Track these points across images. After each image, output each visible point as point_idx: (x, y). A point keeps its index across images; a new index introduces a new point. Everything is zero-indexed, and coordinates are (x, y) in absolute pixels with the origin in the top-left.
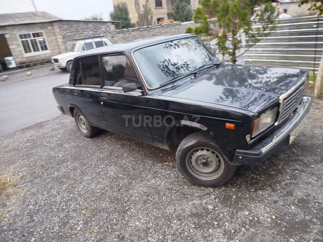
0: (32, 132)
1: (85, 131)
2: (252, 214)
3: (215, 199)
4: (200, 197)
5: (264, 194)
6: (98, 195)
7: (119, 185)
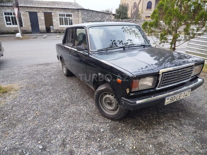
0: (41, 67)
1: (65, 72)
2: (123, 142)
3: (108, 126)
4: (101, 123)
5: (139, 132)
6: (49, 106)
7: (63, 104)
